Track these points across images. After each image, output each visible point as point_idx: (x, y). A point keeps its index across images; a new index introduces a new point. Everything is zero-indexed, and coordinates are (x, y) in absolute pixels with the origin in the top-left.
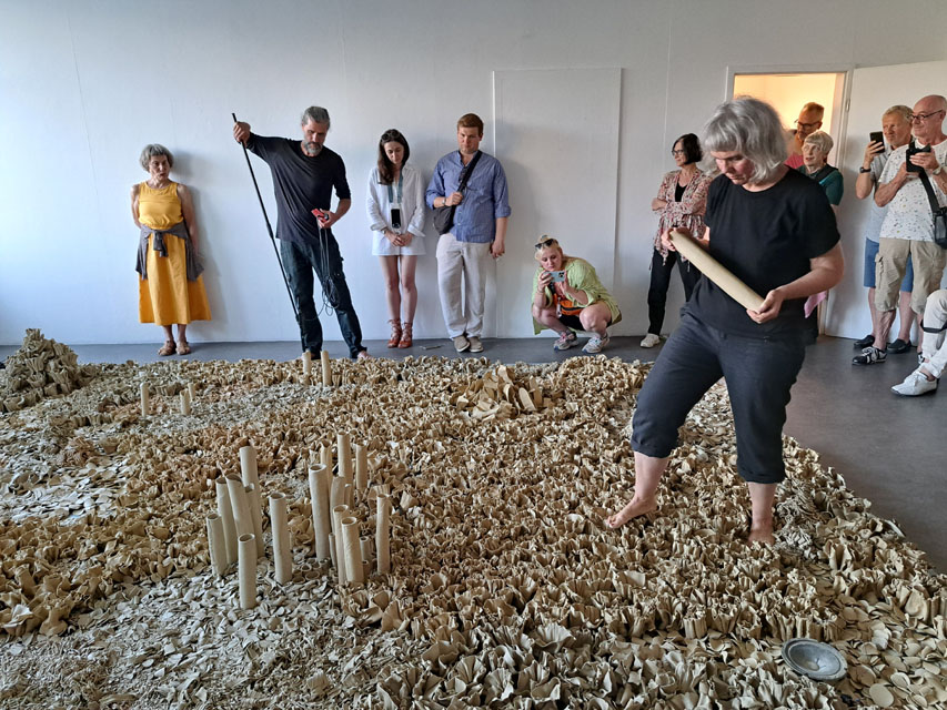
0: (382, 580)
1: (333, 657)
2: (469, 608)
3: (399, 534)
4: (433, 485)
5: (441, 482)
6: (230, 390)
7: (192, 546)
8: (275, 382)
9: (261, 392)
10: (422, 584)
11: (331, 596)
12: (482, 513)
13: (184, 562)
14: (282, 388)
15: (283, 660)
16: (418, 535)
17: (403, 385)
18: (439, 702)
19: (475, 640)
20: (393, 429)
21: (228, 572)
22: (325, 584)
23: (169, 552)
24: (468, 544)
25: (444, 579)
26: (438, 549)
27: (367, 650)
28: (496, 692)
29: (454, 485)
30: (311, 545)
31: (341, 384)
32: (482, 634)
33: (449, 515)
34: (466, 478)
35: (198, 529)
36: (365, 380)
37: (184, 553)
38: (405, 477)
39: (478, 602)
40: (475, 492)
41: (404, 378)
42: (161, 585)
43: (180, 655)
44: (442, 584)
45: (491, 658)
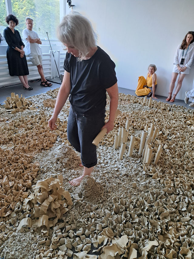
0: (155, 165)
1: (139, 179)
2: (178, 182)
3: (162, 155)
4: (174, 145)
5: (177, 145)
6: (124, 102)
7: (110, 140)
8: (136, 102)
9: (132, 104)
10: (166, 171)
11: (140, 164)
12: (188, 158)
13: (108, 143)
14: (137, 104)
15: (127, 175)
16: (167, 157)
17: (170, 113)
18: (164, 203)
19: (178, 192)
20: (165, 125)
21: (117, 149)
22: (140, 161)
23: (105, 139)
24: (181, 165)
25: (172, 172)
26: (172, 163)
27: (147, 181)
28: (181, 208)
29: (181, 147)
30: (138, 149)
31: (153, 108)
32: (180, 191)
33: (177, 155)
34: (184, 146)
35: (112, 136)
36: (160, 109)
37: (108, 141)
38: (166, 140)
39: (181, 182)
40: (187, 151)
41: (171, 110)
42: (102, 146)
43: (104, 164)
44: (171, 173)
45: (181, 198)
